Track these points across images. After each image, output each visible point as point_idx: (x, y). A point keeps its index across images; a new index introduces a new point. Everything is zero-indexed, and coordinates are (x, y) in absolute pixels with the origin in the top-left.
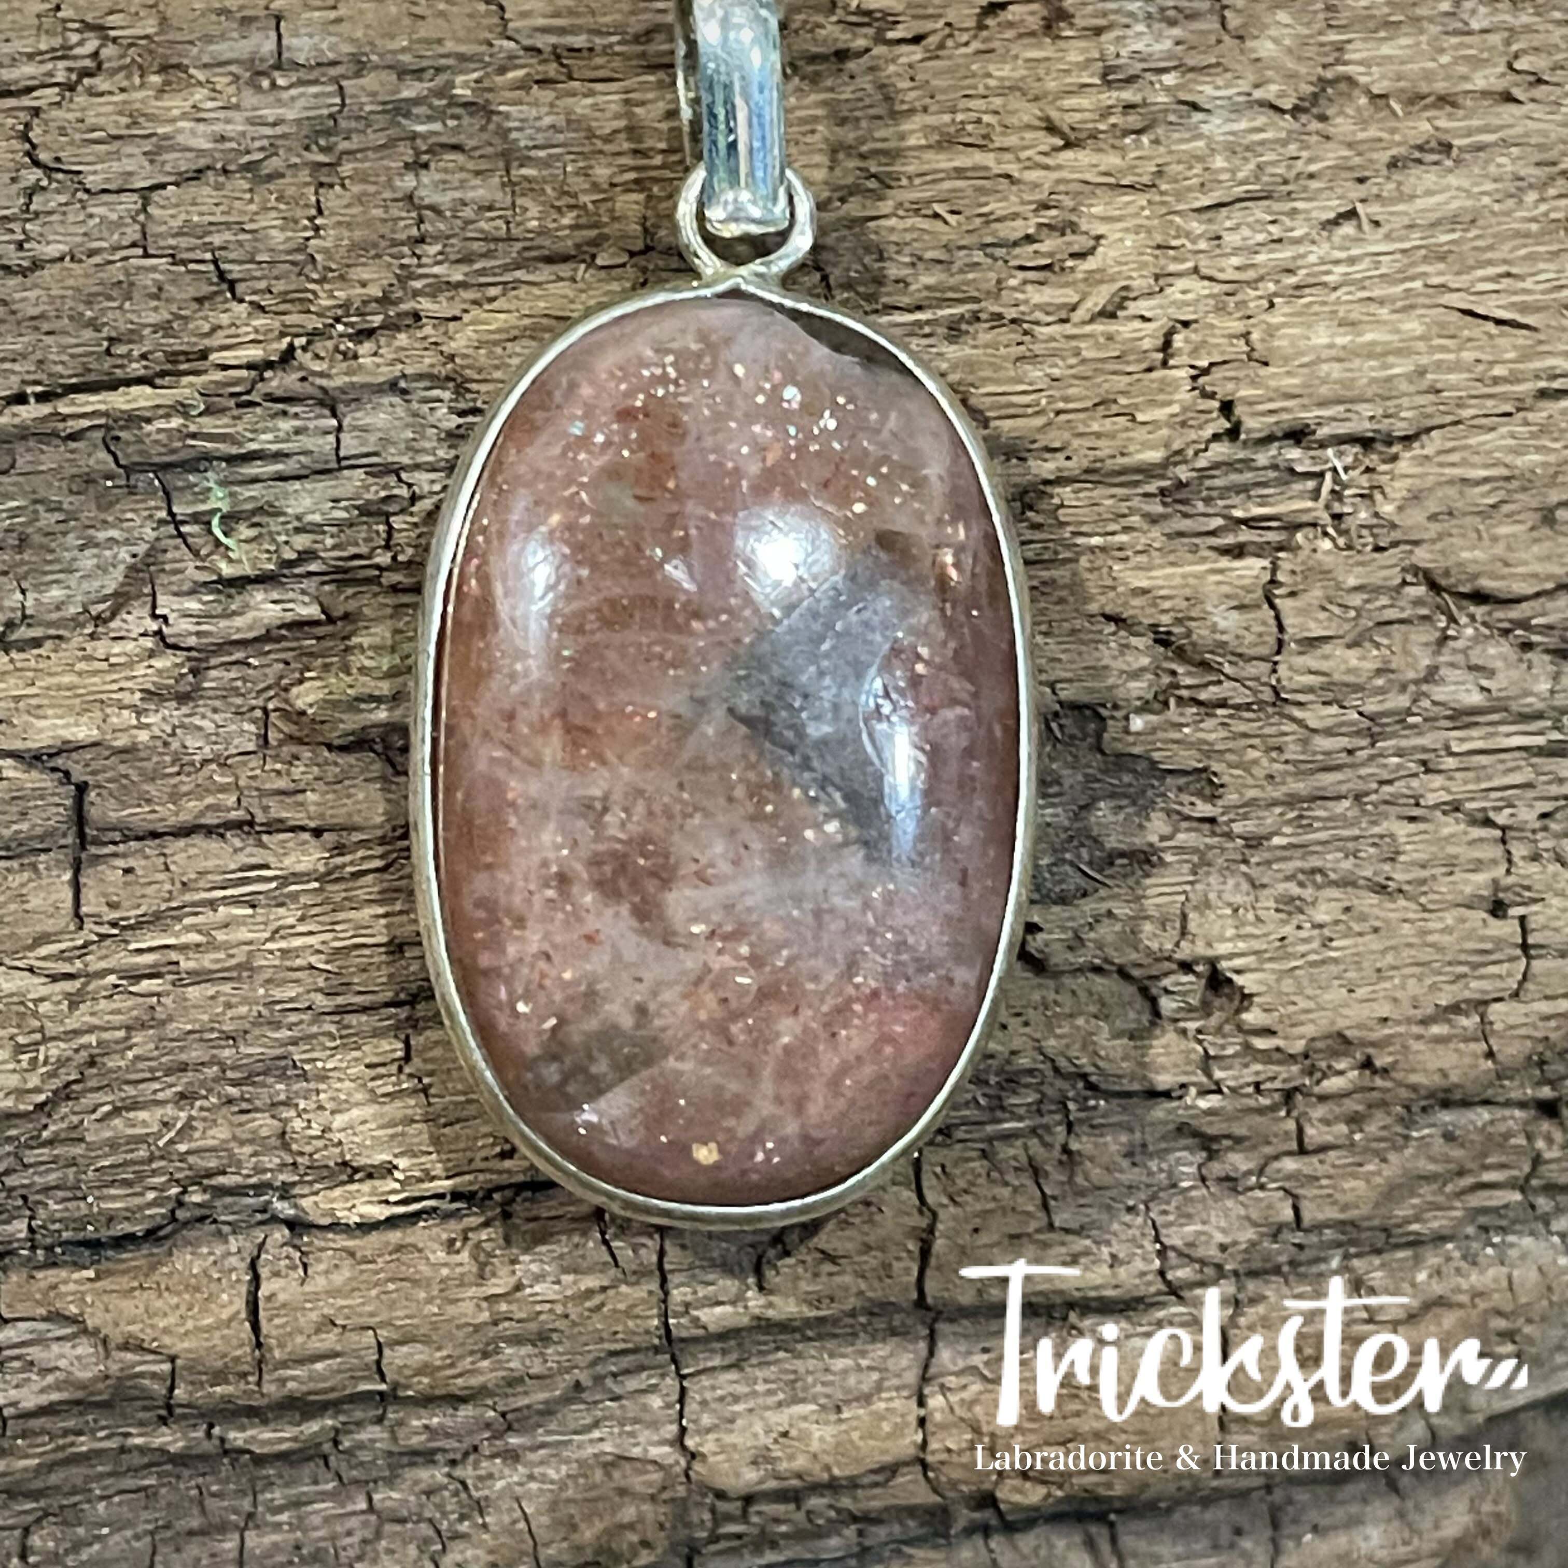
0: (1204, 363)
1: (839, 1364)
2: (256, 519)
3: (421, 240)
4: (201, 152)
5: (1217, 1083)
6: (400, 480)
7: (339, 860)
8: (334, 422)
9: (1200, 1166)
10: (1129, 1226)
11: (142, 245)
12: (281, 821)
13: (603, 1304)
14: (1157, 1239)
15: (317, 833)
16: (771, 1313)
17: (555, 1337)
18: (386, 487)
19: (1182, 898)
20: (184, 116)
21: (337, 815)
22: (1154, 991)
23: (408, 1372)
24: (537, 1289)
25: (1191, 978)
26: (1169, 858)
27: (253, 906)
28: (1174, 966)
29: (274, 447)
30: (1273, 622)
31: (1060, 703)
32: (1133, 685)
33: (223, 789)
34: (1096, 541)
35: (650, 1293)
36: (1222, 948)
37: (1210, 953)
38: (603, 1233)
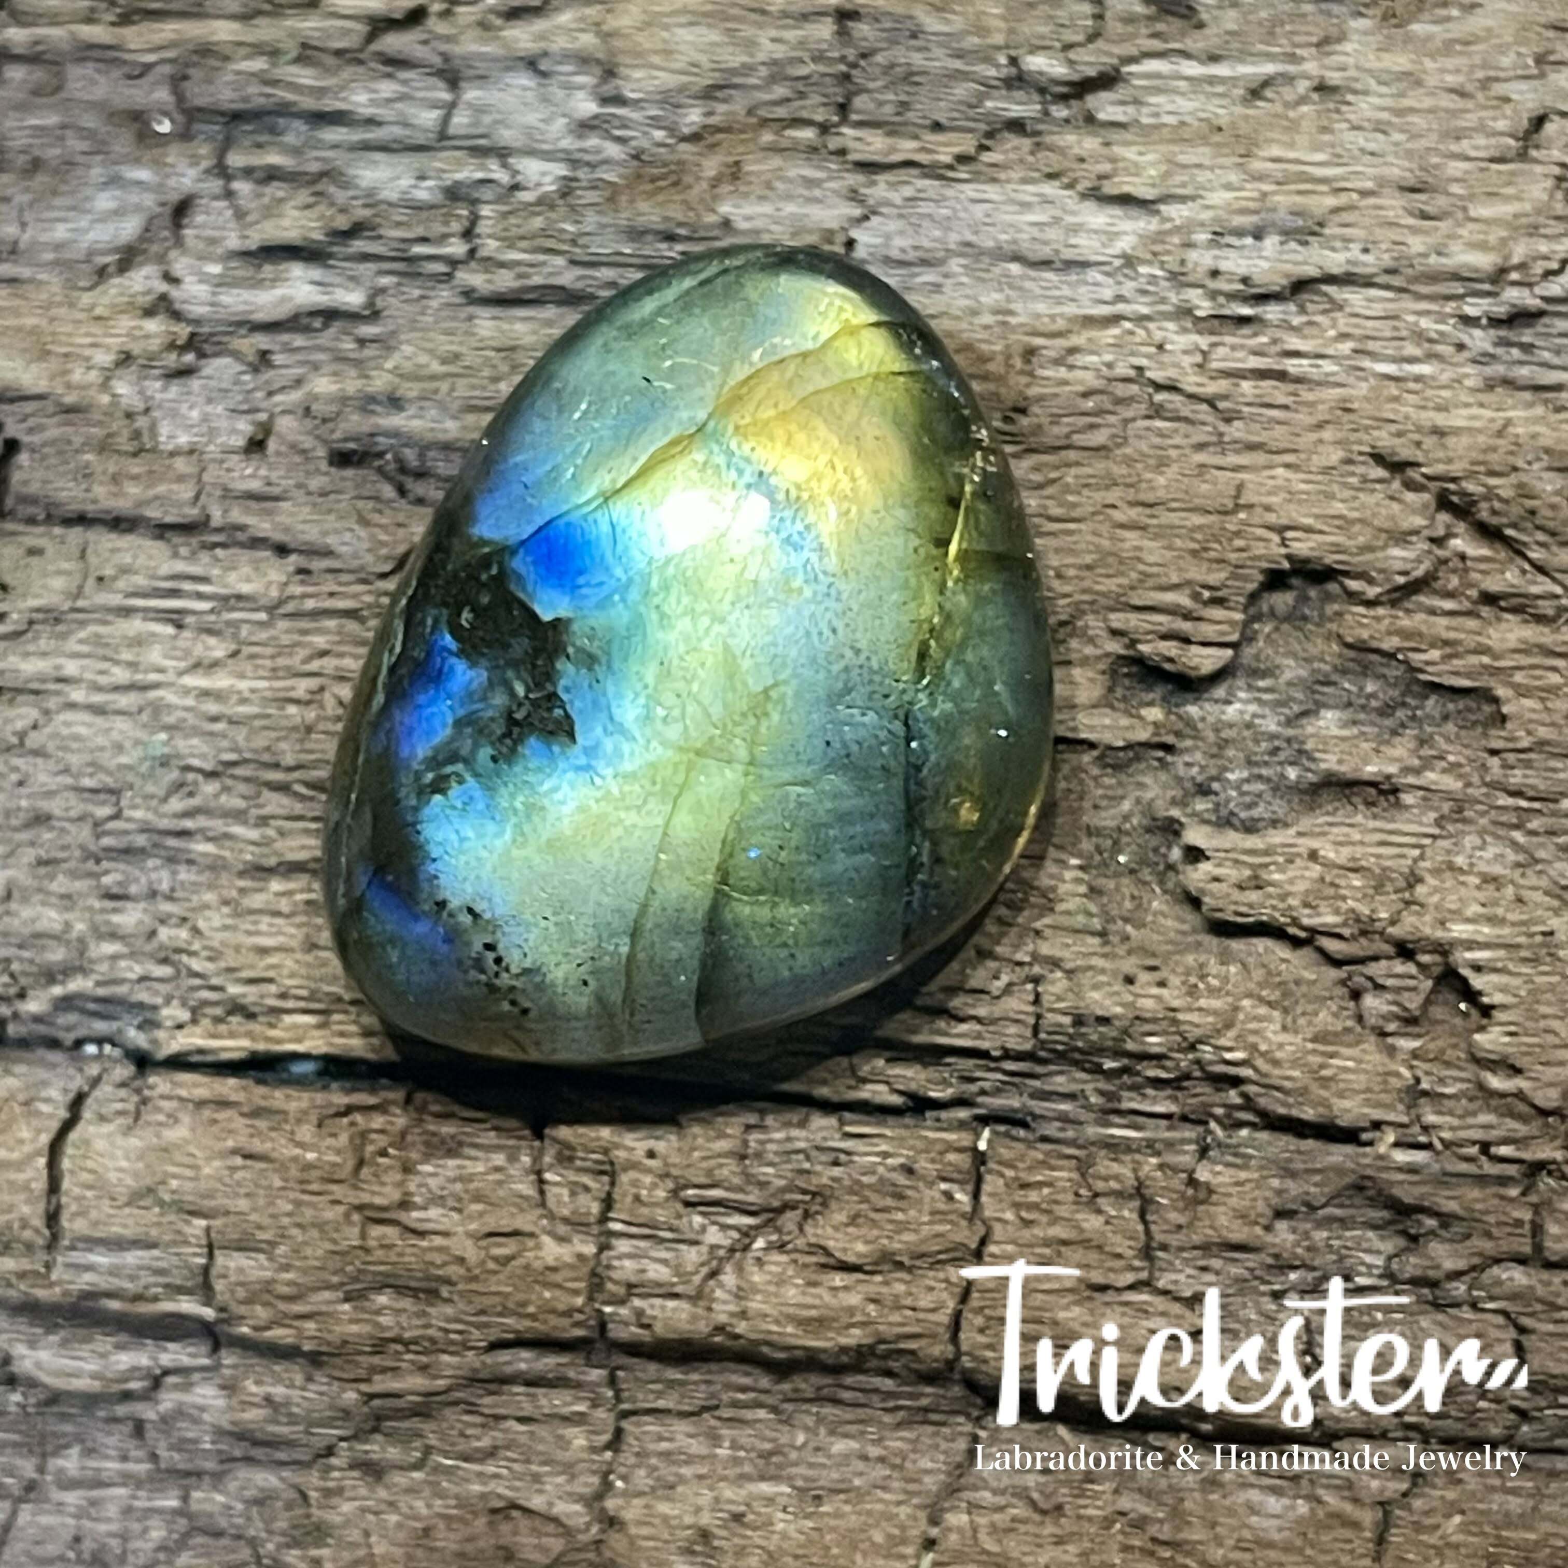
1: (839, 1446)
2: (319, 187)
5: (1427, 1128)
6: (505, 166)
7: (298, 590)
8: (446, 96)
9: (1390, 1258)
12: (242, 528)
13: (512, 1258)
15: (282, 550)
16: (741, 1327)
17: (445, 1292)
18: (483, 168)
19: (1416, 852)
21: (311, 534)
22: (1359, 980)
23: (241, 1293)
24: (433, 1212)
25: (1412, 969)
26: (1408, 798)
27: (179, 626)
28: (1389, 949)
29: (365, 111)
31: (1289, 557)
32: (1396, 552)
33: (181, 479)
35: (581, 1257)
36: (1460, 931)
37: (1439, 934)
38: (536, 1159)
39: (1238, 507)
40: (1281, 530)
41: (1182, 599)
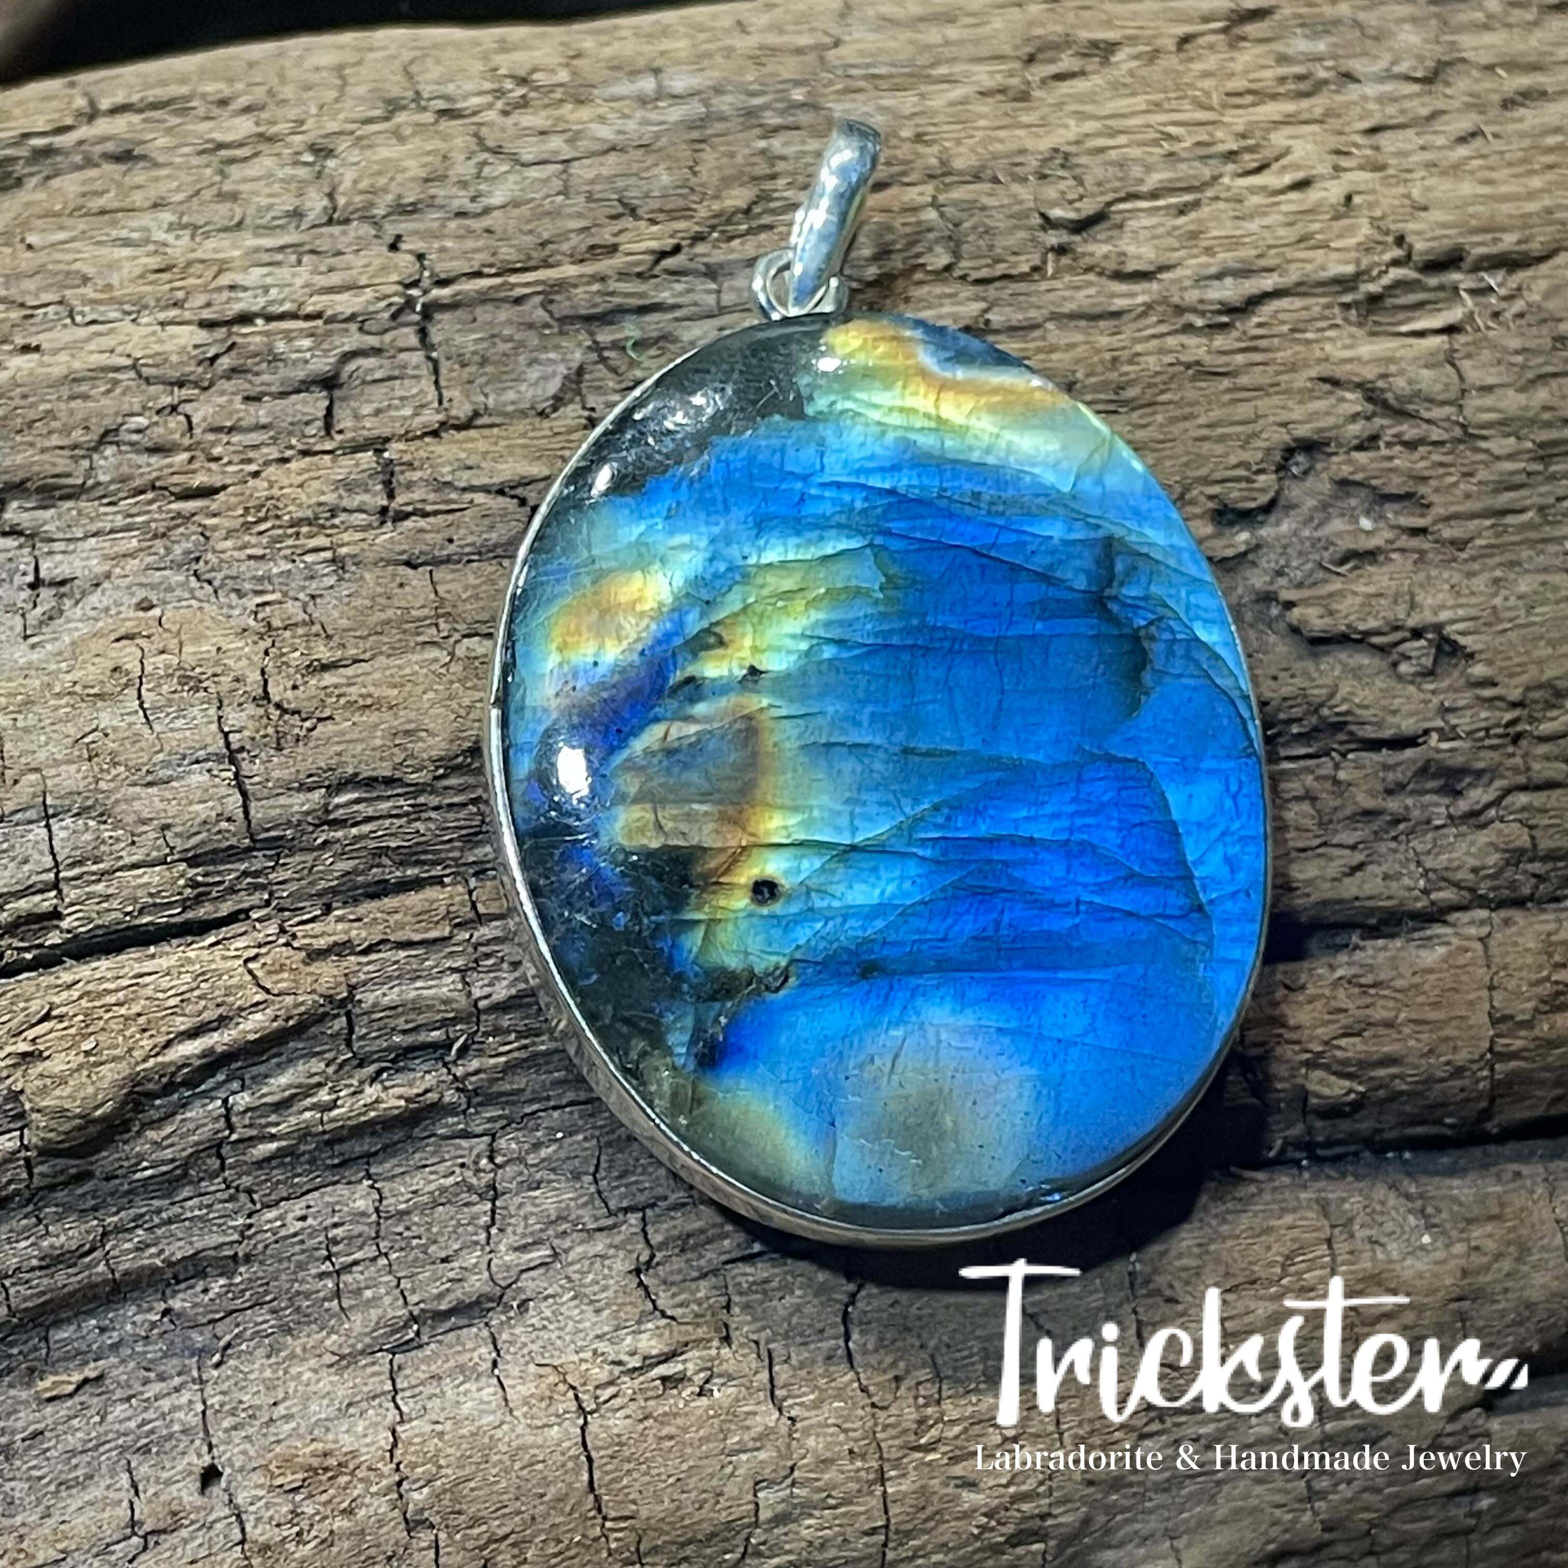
0: (1378, 213)
2: (660, 345)
3: (773, 177)
4: (605, 141)
5: (1454, 728)
8: (714, 286)
9: (1447, 807)
10: (1395, 851)
11: (565, 192)
14: (1419, 864)
19: (1409, 581)
20: (591, 121)
22: (1395, 657)
25: (1423, 643)
26: (1393, 556)
28: (1409, 635)
29: (671, 301)
30: (1455, 377)
31: (1295, 440)
32: (1350, 427)
34: (1309, 335)
36: (1444, 616)
37: (1434, 620)
39: (1258, 417)
40: (1284, 425)
41: (1242, 472)
